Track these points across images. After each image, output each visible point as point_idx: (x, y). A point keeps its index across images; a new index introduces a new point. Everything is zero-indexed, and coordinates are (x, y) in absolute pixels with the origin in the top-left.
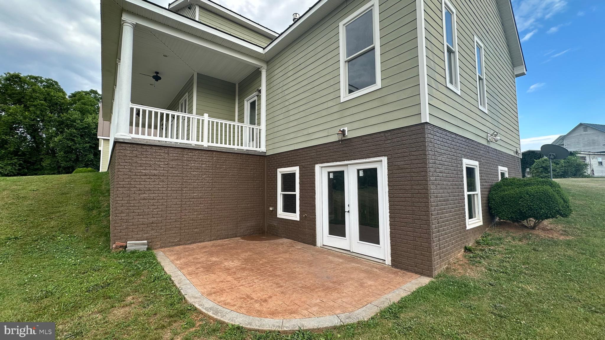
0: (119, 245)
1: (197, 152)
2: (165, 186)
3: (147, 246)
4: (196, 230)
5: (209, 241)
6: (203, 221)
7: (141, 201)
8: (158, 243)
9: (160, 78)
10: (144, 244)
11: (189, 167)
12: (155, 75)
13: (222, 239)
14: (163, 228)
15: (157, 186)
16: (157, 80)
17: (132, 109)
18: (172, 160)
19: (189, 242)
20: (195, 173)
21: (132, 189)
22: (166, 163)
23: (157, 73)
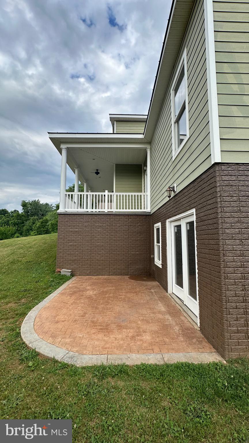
0: (58, 271)
1: (100, 216)
2: (81, 238)
3: (70, 273)
4: (99, 267)
5: (108, 275)
6: (104, 261)
7: (69, 247)
8: (78, 272)
9: (99, 173)
10: (68, 272)
11: (95, 226)
12: (96, 171)
13: (117, 275)
14: (80, 263)
15: (78, 238)
16: (97, 175)
17: (66, 195)
18: (86, 222)
19: (95, 274)
20: (99, 230)
21: (65, 240)
22: (82, 224)
23: (97, 170)
